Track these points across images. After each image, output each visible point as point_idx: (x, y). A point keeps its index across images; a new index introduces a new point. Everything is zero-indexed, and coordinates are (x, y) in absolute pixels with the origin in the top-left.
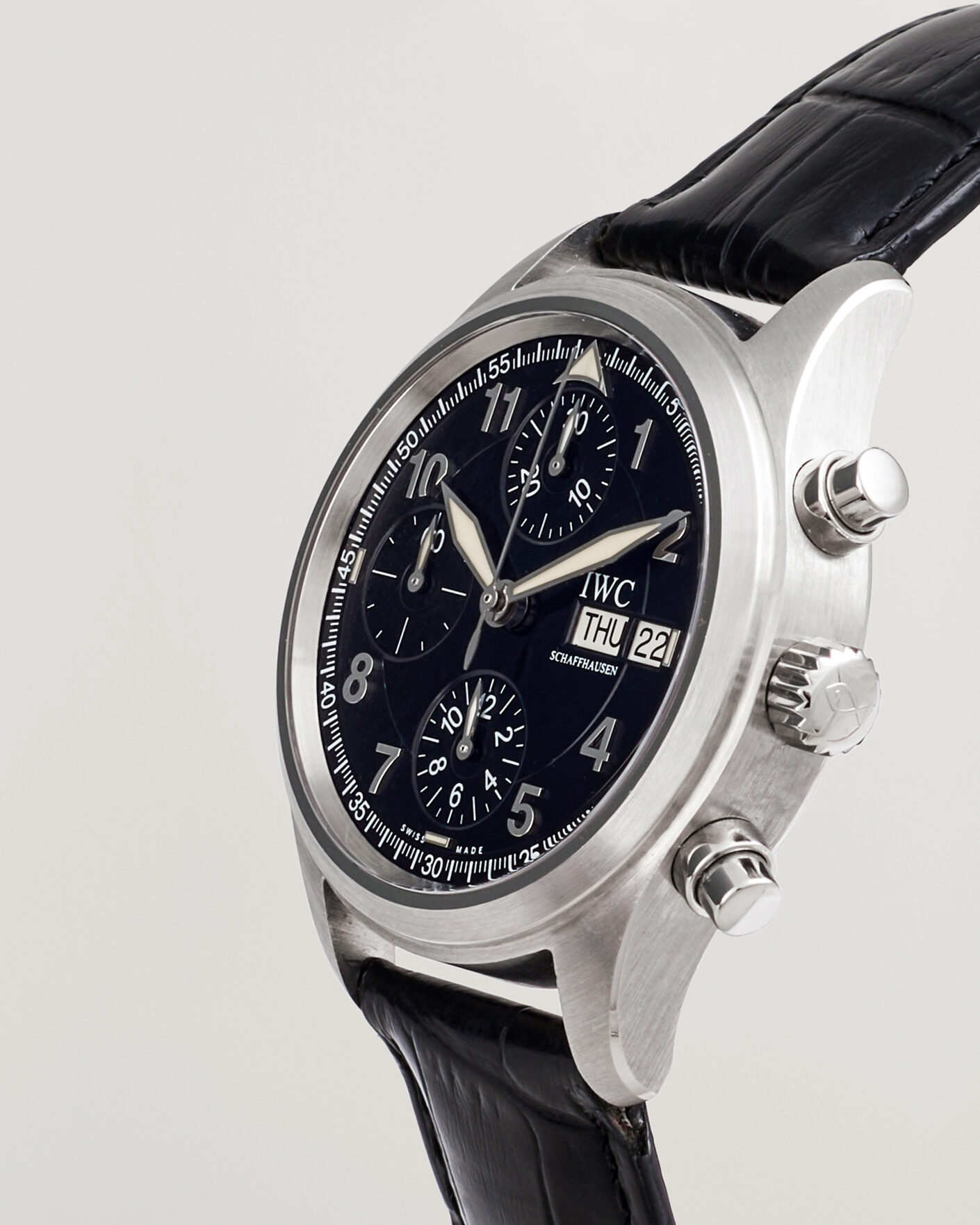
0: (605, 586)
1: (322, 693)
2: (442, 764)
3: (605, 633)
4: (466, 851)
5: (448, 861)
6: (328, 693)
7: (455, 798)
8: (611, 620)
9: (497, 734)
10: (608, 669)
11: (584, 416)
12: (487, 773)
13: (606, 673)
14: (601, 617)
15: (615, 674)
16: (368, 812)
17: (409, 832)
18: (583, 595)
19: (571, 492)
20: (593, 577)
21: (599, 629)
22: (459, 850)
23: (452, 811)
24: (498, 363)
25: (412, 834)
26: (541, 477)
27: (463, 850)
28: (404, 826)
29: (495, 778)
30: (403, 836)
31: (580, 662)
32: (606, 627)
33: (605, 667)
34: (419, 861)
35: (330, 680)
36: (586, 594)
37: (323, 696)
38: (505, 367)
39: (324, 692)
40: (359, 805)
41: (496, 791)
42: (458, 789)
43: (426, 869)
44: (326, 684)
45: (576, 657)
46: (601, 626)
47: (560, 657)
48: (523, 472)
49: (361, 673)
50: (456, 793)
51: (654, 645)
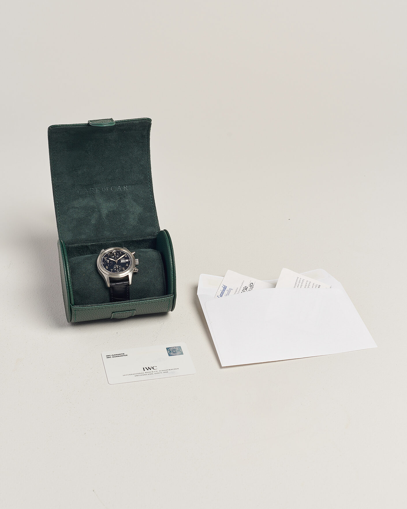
9: (119, 267)
18: (121, 259)
31: (123, 262)
49: (107, 267)
50: (118, 270)
51: (127, 260)
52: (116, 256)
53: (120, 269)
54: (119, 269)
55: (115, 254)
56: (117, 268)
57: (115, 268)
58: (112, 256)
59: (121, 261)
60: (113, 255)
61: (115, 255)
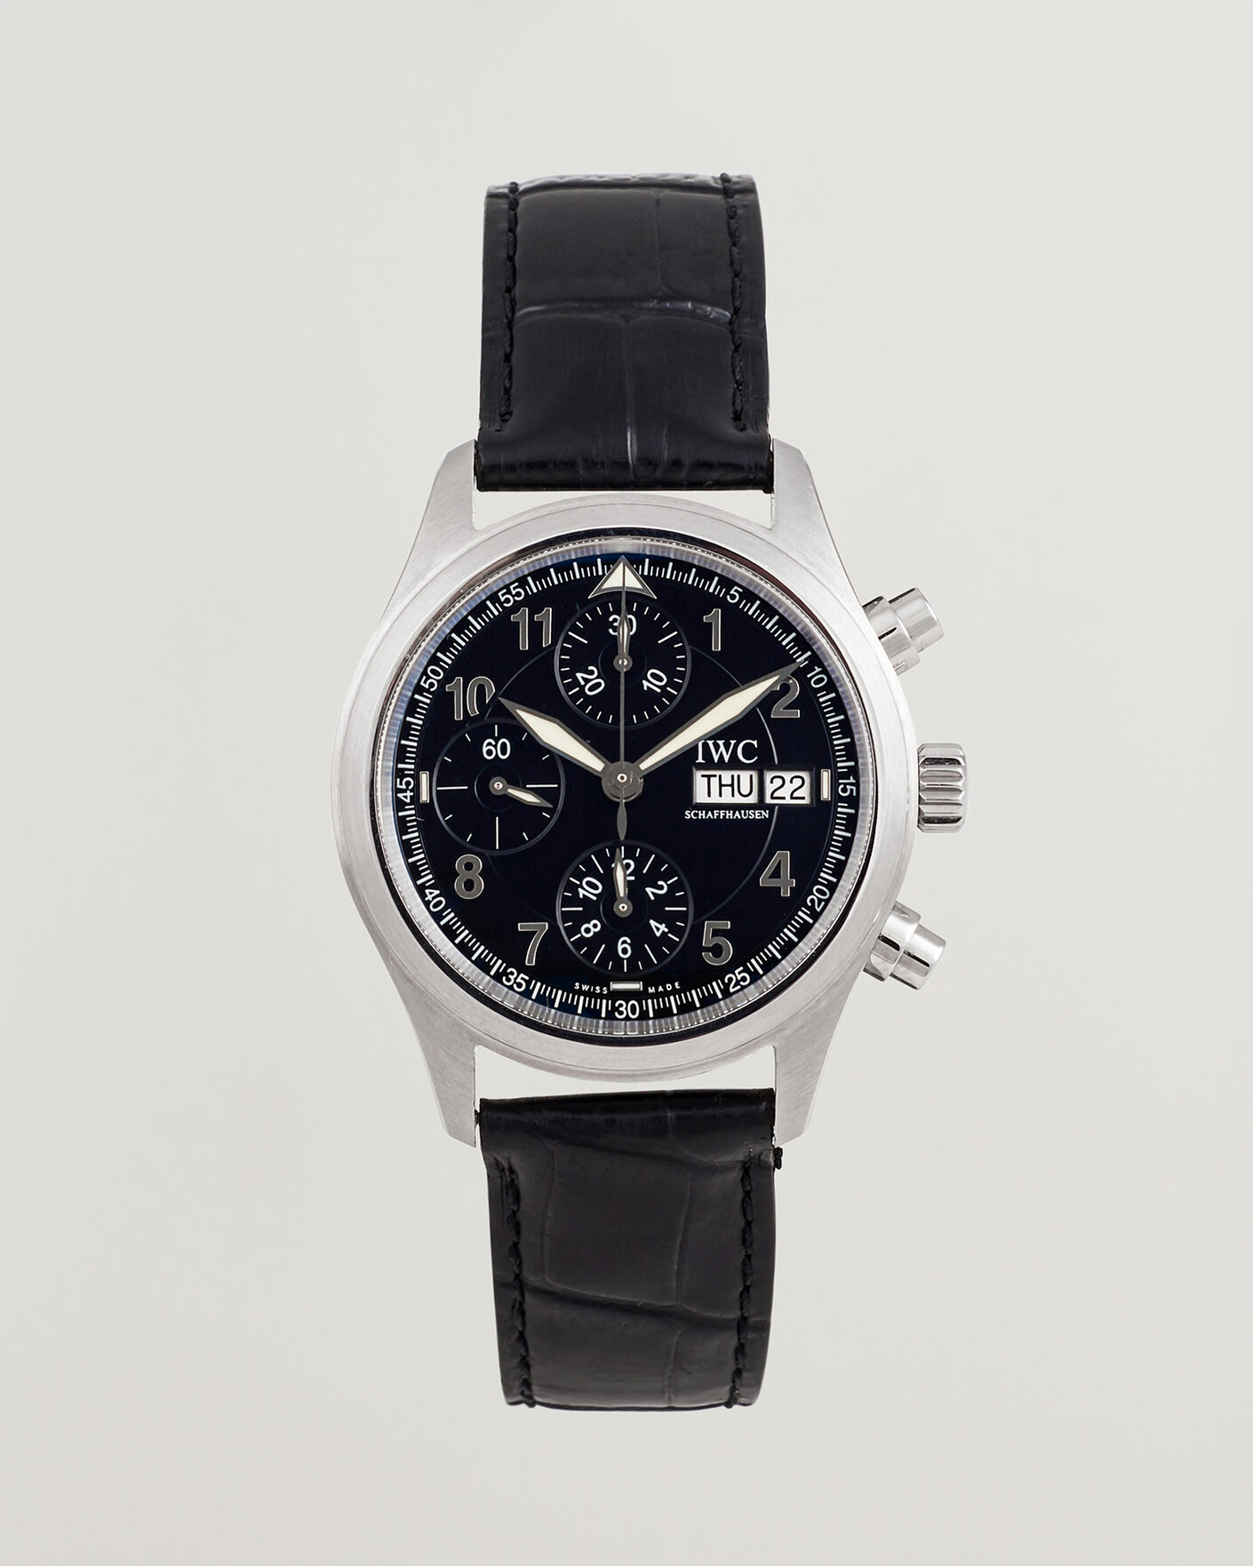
0: (722, 749)
1: (426, 899)
2: (595, 926)
3: (730, 788)
4: (661, 989)
5: (644, 1001)
6: (434, 898)
7: (625, 951)
8: (733, 776)
9: (649, 890)
10: (757, 814)
11: (630, 619)
12: (652, 923)
13: (757, 817)
14: (720, 776)
15: (767, 816)
16: (528, 983)
17: (585, 988)
18: (700, 760)
19: (644, 682)
20: (705, 746)
21: (721, 785)
22: (651, 990)
23: (625, 961)
24: (509, 592)
25: (590, 989)
26: (602, 675)
27: (657, 989)
28: (577, 984)
29: (664, 925)
30: (580, 992)
31: (722, 814)
32: (730, 783)
33: (754, 814)
34: (610, 1009)
35: (430, 887)
36: (703, 759)
37: (429, 902)
38: (518, 594)
39: (429, 897)
40: (515, 979)
41: (670, 935)
42: (624, 942)
43: (621, 1013)
44: (427, 891)
45: (715, 812)
46: (723, 783)
47: (696, 815)
48: (579, 675)
49: (471, 872)
50: (624, 946)
51: (790, 788)
52: (636, 674)
53: (658, 928)
54: (641, 936)
55: (625, 629)
56: (623, 908)
57: (590, 909)
58: (579, 660)
59: (705, 789)
60: (600, 649)
61: (623, 663)
